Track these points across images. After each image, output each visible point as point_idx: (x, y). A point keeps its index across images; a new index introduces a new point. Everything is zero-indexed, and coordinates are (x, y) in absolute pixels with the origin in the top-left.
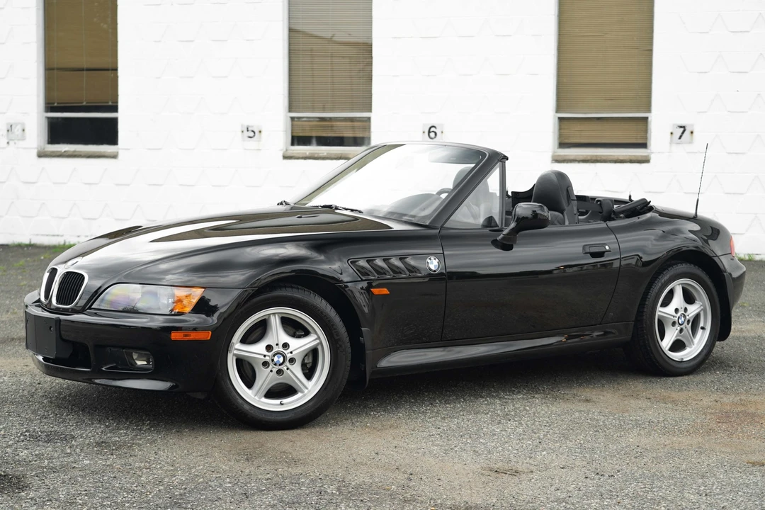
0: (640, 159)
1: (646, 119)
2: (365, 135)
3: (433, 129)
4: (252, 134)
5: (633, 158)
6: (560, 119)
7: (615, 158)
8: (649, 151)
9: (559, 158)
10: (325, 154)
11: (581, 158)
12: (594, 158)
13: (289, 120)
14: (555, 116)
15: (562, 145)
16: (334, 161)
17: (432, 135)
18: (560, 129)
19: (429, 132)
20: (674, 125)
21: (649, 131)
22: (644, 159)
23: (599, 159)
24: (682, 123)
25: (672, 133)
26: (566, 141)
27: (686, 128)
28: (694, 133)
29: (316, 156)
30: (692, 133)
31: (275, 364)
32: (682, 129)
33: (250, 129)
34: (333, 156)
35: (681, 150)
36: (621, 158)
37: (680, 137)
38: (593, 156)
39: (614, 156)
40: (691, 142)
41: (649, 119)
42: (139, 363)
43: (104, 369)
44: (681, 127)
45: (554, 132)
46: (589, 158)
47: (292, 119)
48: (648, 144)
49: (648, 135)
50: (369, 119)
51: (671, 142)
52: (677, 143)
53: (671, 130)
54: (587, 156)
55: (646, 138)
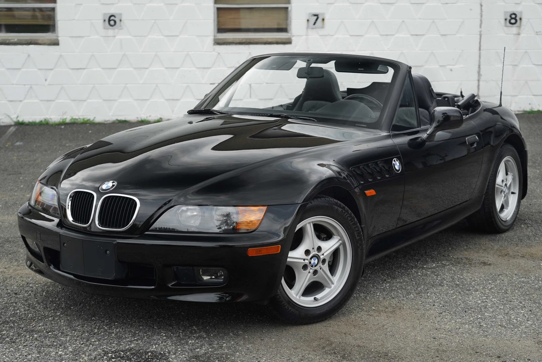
0: (284, 41)
1: (287, 8)
2: (51, 23)
3: (112, 18)
5: (280, 41)
6: (218, 9)
7: (265, 41)
8: (290, 35)
9: (220, 41)
10: (16, 40)
11: (238, 41)
12: (248, 41)
14: (214, 7)
15: (220, 30)
16: (25, 46)
17: (112, 23)
18: (218, 17)
19: (109, 20)
20: (310, 14)
21: (289, 20)
22: (287, 41)
23: (252, 41)
24: (316, 12)
25: (308, 20)
26: (223, 27)
27: (319, 16)
28: (325, 20)
29: (7, 42)
30: (323, 20)
31: (312, 266)
32: (316, 17)
34: (24, 42)
35: (315, 33)
36: (270, 41)
37: (315, 23)
38: (247, 39)
39: (264, 39)
40: (323, 27)
41: (289, 9)
42: (206, 278)
43: (170, 286)
44: (315, 15)
45: (214, 20)
46: (244, 41)
48: (289, 29)
49: (288, 22)
50: (53, 9)
51: (308, 27)
52: (313, 28)
53: (307, 18)
54: (243, 39)
55: (287, 24)
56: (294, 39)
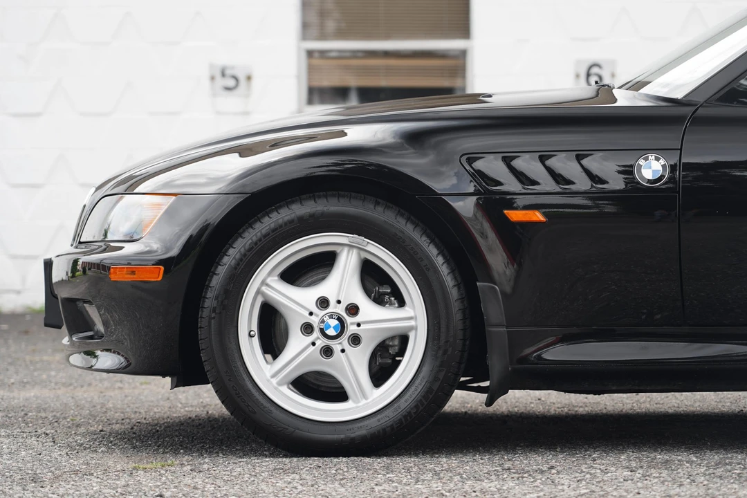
3: (595, 70)
4: (231, 83)
13: (304, 55)
19: (588, 75)
33: (228, 72)
47: (310, 53)
50: (463, 53)
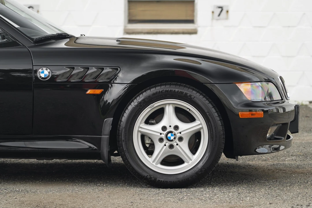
0: (190, 31)
1: (193, 2)
3: (31, 9)
5: (185, 31)
6: (129, 2)
7: (172, 31)
8: (196, 26)
9: (129, 31)
11: (146, 31)
12: (156, 31)
15: (131, 21)
18: (129, 9)
20: (215, 6)
21: (196, 11)
22: (193, 31)
24: (221, 4)
25: (213, 12)
26: (134, 18)
27: (224, 8)
28: (230, 12)
30: (227, 12)
32: (220, 9)
35: (220, 25)
36: (176, 31)
37: (219, 15)
38: (155, 29)
39: (171, 29)
40: (227, 18)
41: (196, 1)
44: (220, 7)
45: (125, 11)
46: (152, 31)
48: (195, 21)
49: (195, 14)
51: (213, 19)
52: (217, 20)
53: (212, 10)
54: (151, 29)
55: (193, 16)
56: (200, 30)
